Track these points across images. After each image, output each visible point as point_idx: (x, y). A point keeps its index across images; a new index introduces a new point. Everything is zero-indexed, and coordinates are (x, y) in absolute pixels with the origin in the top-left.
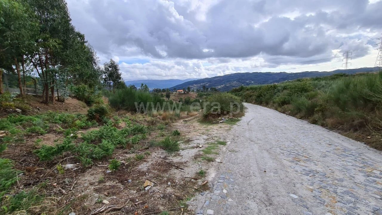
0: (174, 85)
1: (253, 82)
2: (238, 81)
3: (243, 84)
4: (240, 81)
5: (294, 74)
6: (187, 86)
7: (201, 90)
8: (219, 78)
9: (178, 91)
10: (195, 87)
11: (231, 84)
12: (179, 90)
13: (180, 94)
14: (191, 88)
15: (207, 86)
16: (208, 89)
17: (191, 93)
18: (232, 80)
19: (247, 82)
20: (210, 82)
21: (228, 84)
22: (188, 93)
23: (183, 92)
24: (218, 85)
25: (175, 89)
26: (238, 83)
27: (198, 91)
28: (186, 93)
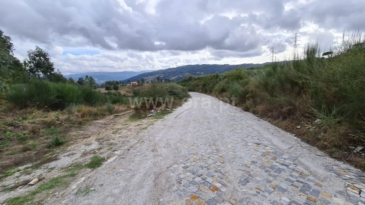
0: (128, 77)
1: (202, 73)
2: (190, 73)
3: (194, 75)
4: (192, 72)
6: (141, 78)
7: (155, 82)
8: (172, 70)
9: (132, 83)
10: (150, 78)
11: (184, 75)
12: (133, 82)
13: (134, 86)
14: (146, 80)
15: (161, 77)
16: (162, 80)
17: (145, 84)
18: (185, 71)
19: (198, 73)
20: (165, 74)
21: (181, 75)
22: (142, 84)
23: (137, 84)
24: (172, 77)
25: (129, 81)
27: (152, 82)
28: (140, 84)
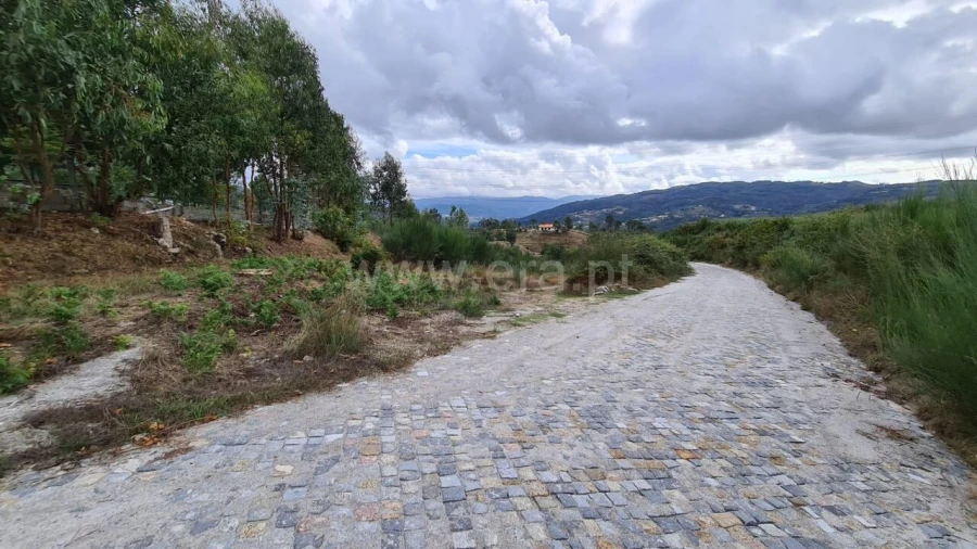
0: (533, 210)
1: (753, 208)
2: (708, 205)
3: (723, 213)
4: (715, 204)
5: (888, 186)
6: (564, 215)
7: (601, 227)
8: (652, 196)
9: (541, 226)
10: (586, 218)
11: (688, 212)
12: (543, 223)
13: (545, 233)
14: (577, 219)
15: (619, 215)
16: (619, 223)
17: (574, 232)
18: (693, 201)
19: (737, 207)
20: (630, 207)
21: (679, 212)
22: (565, 232)
23: (552, 230)
24: (651, 215)
25: (534, 220)
26: (707, 210)
27: (593, 227)
28: (560, 231)
